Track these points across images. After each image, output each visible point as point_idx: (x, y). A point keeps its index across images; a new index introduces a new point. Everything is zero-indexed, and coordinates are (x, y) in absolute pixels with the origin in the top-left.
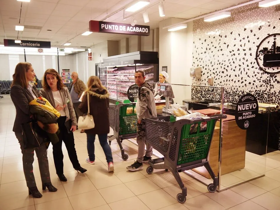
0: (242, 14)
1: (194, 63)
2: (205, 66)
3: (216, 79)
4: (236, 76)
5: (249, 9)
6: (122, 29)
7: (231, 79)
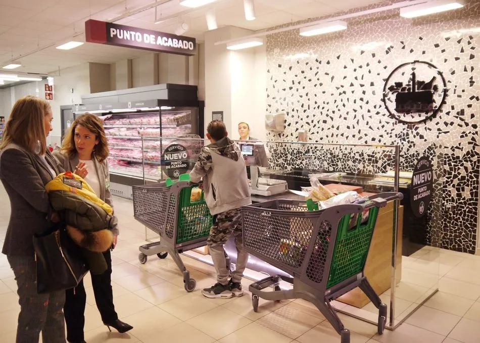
0: (356, 28)
1: (270, 106)
2: (290, 111)
3: (313, 133)
4: (348, 127)
5: (368, 20)
6: (149, 40)
7: (340, 132)
